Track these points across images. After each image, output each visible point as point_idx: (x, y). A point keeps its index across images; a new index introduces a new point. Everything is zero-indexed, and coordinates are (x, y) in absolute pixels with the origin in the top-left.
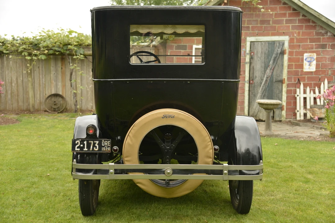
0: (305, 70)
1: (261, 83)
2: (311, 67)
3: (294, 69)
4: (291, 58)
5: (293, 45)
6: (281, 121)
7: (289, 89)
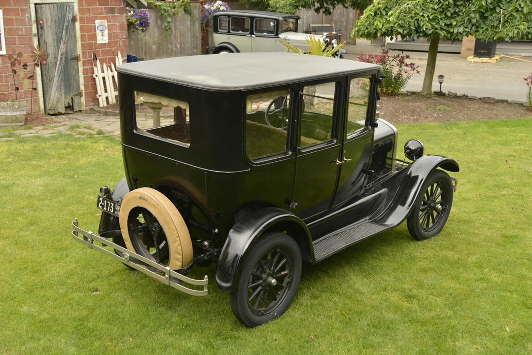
0: (98, 42)
1: (56, 63)
2: (104, 38)
3: (87, 42)
4: (82, 26)
5: (82, 9)
6: (80, 111)
7: (85, 67)
